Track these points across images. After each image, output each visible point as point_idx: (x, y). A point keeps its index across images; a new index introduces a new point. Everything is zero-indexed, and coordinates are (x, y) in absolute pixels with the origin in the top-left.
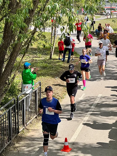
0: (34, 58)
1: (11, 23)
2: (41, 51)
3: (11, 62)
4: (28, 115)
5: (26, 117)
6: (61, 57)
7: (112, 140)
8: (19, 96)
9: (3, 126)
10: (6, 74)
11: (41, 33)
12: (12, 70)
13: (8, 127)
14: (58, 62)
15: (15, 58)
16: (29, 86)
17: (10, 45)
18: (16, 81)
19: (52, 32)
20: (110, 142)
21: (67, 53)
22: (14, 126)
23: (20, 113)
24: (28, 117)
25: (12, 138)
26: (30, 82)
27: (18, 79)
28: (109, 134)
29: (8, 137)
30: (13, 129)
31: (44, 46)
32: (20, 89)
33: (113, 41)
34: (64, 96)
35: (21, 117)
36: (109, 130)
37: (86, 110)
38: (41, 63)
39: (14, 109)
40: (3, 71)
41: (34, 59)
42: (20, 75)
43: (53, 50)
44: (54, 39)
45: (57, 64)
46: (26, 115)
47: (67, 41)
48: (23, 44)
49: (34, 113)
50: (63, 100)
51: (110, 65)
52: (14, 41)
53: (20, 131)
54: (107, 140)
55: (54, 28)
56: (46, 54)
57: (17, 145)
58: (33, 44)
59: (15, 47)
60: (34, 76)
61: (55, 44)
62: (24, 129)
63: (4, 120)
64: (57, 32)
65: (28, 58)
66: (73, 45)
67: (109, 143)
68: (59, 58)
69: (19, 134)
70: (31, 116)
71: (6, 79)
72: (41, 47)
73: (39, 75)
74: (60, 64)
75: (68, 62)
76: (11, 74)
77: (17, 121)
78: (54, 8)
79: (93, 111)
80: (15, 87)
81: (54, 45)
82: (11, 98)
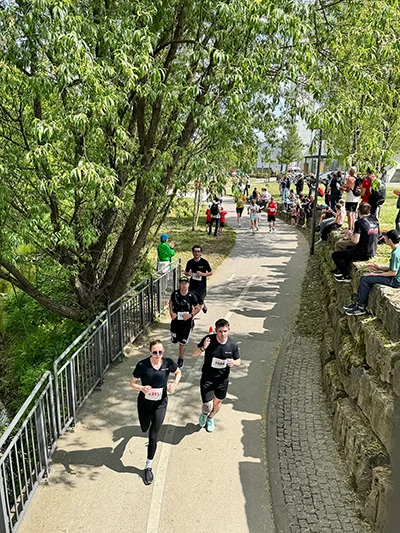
1: (144, 183)
2: (181, 221)
3: (144, 233)
8: (153, 275)
10: (137, 247)
12: (144, 243)
15: (148, 228)
16: (167, 263)
19: (196, 198)
20: (265, 332)
21: (214, 223)
23: (154, 296)
25: (144, 326)
26: (168, 258)
27: (152, 255)
28: (264, 322)
31: (185, 214)
35: (156, 301)
36: (265, 318)
37: (235, 294)
38: (181, 236)
39: (146, 291)
40: (134, 244)
43: (197, 220)
44: (198, 207)
45: (201, 237)
54: (262, 330)
55: (198, 192)
56: (188, 225)
57: (152, 334)
58: (171, 211)
60: (173, 251)
62: (159, 315)
65: (165, 229)
66: (223, 214)
67: (263, 333)
71: (137, 254)
73: (177, 250)
74: (205, 237)
75: (215, 235)
76: (144, 248)
77: (151, 306)
78: (201, 165)
79: (245, 295)
80: (148, 264)
81: (198, 213)
82: (144, 278)
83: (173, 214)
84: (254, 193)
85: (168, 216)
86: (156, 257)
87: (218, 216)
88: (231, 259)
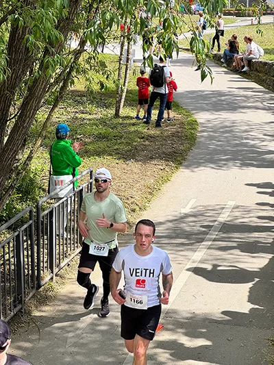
0: (77, 115)
1: (25, 28)
2: (94, 98)
3: (24, 121)
4: (61, 247)
5: (57, 251)
6: (142, 114)
7: (257, 307)
8: (41, 201)
9: (4, 270)
10: (12, 149)
11: (94, 55)
12: (25, 141)
13: (14, 273)
14: (134, 125)
15: (33, 112)
16: (67, 178)
17: (21, 80)
18: (34, 168)
19: (121, 54)
20: (251, 310)
21: (157, 103)
22: (28, 272)
23: (43, 241)
24: (61, 251)
25: (23, 299)
26: (69, 170)
27: (39, 163)
28: (249, 292)
29: (15, 298)
30: (26, 277)
31: (102, 85)
32: (44, 187)
33: (264, 78)
34: (147, 204)
35: (46, 251)
36: (250, 285)
38: (94, 127)
39: (28, 232)
40: (5, 142)
41: (79, 116)
42: (45, 155)
43: (124, 97)
44: (126, 71)
45: (132, 129)
46: (57, 246)
47: (158, 77)
48: (52, 81)
49: (77, 243)
50: (145, 212)
51: (256, 134)
52: (31, 72)
53: (43, 283)
54: (245, 307)
55: (126, 44)
56: (107, 106)
58: (75, 80)
59: (33, 86)
61: (127, 82)
62: (52, 278)
63: (7, 257)
64: (134, 54)
65: (65, 114)
67: (248, 312)
68: (138, 115)
69: (41, 289)
70: (69, 249)
71: (11, 161)
72: (96, 88)
73: (86, 153)
74: (140, 129)
75: (158, 124)
76: (23, 151)
77: (36, 261)
79: (215, 240)
80: (31, 180)
81: (126, 84)
82: (23, 208)
83: (79, 84)
84: (233, 46)
85: (71, 88)
86: (48, 166)
87: (164, 90)
88: (187, 171)
